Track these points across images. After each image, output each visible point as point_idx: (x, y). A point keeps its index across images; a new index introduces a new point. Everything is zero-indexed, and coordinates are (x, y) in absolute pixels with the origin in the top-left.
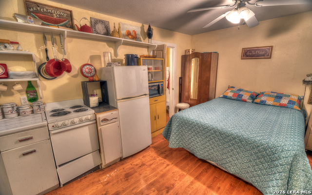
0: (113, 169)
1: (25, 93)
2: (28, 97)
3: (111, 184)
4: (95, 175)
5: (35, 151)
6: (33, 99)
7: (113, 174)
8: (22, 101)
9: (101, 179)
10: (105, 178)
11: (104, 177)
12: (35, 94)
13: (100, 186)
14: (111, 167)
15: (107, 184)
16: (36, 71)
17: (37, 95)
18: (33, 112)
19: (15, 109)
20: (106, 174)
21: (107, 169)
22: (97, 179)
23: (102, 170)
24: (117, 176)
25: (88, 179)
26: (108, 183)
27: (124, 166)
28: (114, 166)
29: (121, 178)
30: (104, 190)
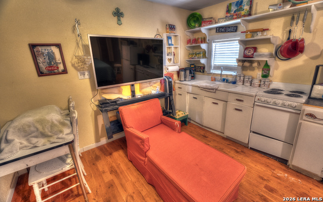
0: (298, 177)
1: (261, 70)
2: (262, 74)
3: (279, 181)
4: (276, 164)
5: (241, 110)
6: (265, 76)
7: (292, 179)
8: (258, 76)
9: (277, 170)
10: (281, 174)
11: (281, 172)
12: (268, 72)
13: (269, 173)
14: (298, 174)
15: (276, 178)
16: (274, 53)
17: (269, 73)
18: (260, 86)
19: (250, 80)
20: (287, 173)
21: (294, 172)
22: (273, 168)
23: (288, 167)
24: (293, 184)
25: (268, 161)
26: (279, 178)
27: (316, 188)
28: (305, 177)
29: (295, 189)
30: (268, 177)
